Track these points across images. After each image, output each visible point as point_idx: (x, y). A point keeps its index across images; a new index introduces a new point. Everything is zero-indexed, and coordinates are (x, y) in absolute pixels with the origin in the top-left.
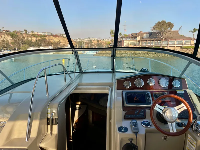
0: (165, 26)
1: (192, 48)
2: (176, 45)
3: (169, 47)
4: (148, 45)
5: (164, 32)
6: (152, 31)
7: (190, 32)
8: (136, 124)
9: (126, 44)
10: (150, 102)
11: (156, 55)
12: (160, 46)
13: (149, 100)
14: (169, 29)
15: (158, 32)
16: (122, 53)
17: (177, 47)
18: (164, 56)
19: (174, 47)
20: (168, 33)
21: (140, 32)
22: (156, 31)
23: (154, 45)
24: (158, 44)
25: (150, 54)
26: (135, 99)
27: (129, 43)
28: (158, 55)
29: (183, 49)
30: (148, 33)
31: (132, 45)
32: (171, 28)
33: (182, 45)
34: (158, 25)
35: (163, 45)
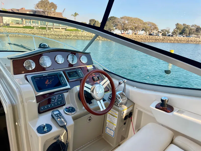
0: (49, 6)
1: (74, 31)
2: (60, 27)
3: (55, 28)
4: (33, 24)
5: (48, 12)
6: (36, 9)
7: (71, 15)
8: (60, 114)
9: (5, 21)
10: (66, 83)
11: (42, 36)
12: (46, 26)
13: (64, 81)
14: (53, 9)
15: (42, 11)
16: (2, 31)
17: (62, 28)
18: (51, 37)
19: (59, 28)
20: (52, 14)
21: (22, 8)
22: (40, 10)
23: (39, 25)
24: (44, 25)
25: (36, 35)
26: (46, 83)
27: (9, 20)
28: (45, 36)
29: (67, 31)
30: (31, 11)
31: (14, 23)
32: (55, 9)
33: (66, 28)
34: (42, 4)
35: (49, 26)
